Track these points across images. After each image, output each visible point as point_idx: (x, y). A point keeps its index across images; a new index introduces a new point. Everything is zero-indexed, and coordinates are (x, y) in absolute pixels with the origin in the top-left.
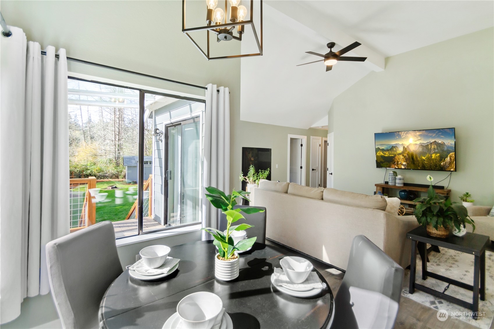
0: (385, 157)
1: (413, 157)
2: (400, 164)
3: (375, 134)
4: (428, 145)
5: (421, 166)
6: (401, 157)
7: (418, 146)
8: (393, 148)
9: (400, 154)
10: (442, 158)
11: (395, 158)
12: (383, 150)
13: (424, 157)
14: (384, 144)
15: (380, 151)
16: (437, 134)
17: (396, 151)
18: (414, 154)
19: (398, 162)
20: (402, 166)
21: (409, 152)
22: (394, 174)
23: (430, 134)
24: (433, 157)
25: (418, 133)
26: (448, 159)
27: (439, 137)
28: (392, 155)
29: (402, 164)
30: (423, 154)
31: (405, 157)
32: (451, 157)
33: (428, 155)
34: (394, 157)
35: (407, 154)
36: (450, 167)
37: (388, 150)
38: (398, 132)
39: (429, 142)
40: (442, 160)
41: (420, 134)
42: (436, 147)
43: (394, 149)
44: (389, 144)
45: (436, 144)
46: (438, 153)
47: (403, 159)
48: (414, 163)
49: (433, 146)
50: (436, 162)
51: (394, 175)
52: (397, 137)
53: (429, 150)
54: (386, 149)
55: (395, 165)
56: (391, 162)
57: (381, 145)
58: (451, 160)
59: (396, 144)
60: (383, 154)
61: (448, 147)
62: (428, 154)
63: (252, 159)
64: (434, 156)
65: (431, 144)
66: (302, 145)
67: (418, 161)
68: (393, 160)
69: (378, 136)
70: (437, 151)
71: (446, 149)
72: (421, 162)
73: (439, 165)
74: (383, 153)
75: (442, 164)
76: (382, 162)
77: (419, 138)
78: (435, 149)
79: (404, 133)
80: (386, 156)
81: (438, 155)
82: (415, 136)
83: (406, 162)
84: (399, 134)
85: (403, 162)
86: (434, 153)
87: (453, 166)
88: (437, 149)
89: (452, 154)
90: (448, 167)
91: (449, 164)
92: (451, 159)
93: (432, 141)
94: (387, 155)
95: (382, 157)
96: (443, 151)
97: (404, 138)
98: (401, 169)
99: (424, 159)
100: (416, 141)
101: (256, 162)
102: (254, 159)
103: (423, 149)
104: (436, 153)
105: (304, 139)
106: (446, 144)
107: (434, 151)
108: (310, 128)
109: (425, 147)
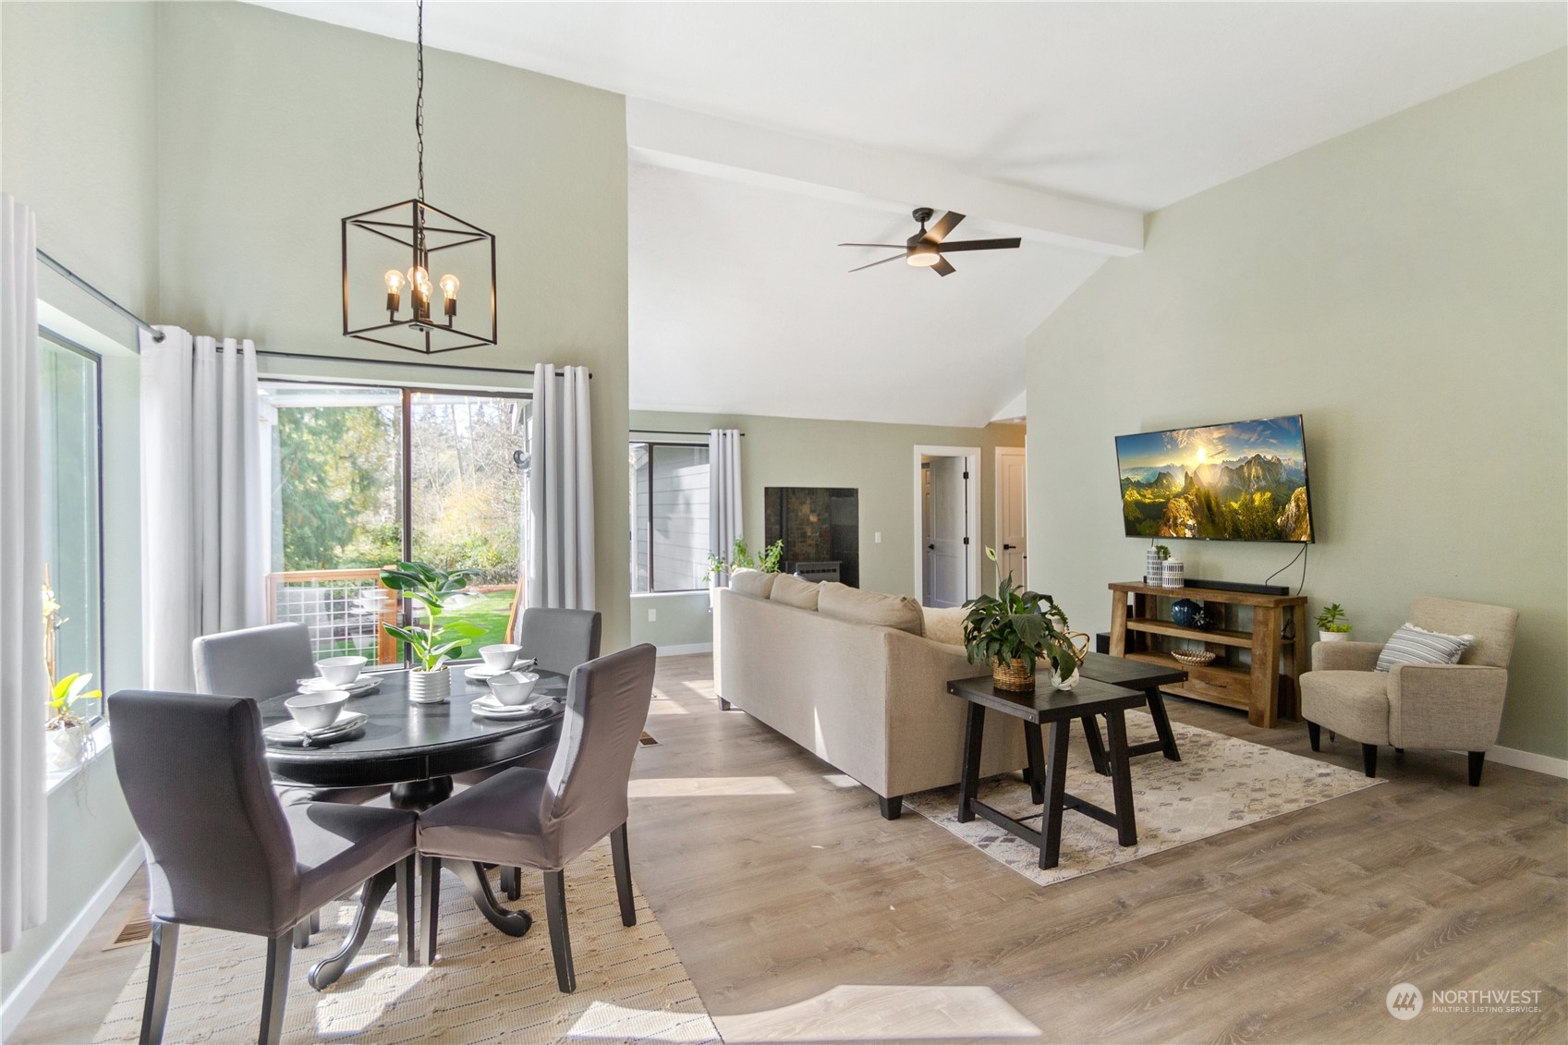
0: (1144, 503)
1: (1211, 503)
2: (1181, 524)
3: (1116, 438)
4: (1242, 467)
5: (1230, 529)
6: (1182, 503)
7: (1218, 471)
8: (1160, 478)
9: (1178, 496)
10: (1278, 504)
11: (1167, 507)
12: (1138, 485)
13: (1236, 502)
14: (1141, 468)
15: (1132, 489)
16: (1260, 435)
17: (1168, 487)
18: (1212, 493)
19: (1176, 518)
20: (1187, 531)
21: (1199, 489)
22: (1158, 553)
23: (1244, 436)
24: (1257, 503)
25: (1216, 434)
26: (1291, 507)
27: (1264, 443)
28: (1162, 500)
29: (1186, 526)
30: (1232, 492)
31: (1191, 503)
32: (1297, 500)
33: (1243, 497)
34: (1164, 505)
35: (1196, 495)
36: (1298, 532)
37: (1149, 485)
38: (1171, 431)
39: (1246, 458)
40: (1278, 509)
41: (1221, 435)
42: (1260, 472)
43: (1165, 482)
44: (1151, 468)
45: (1260, 464)
46: (1267, 491)
47: (1187, 509)
48: (1213, 522)
49: (1254, 470)
50: (1265, 515)
51: (1159, 558)
52: (1169, 447)
53: (1246, 482)
54: (1144, 482)
55: (1170, 528)
56: (1160, 518)
57: (1133, 469)
58: (1299, 510)
59: (1168, 466)
60: (1139, 498)
61: (1291, 472)
62: (1243, 493)
63: (813, 518)
64: (1257, 497)
65: (1249, 462)
66: (966, 475)
67: (1222, 513)
68: (1165, 513)
69: (1126, 444)
70: (1263, 483)
71: (1284, 477)
72: (1229, 518)
73: (1273, 526)
74: (1140, 495)
75: (1279, 521)
76: (1138, 521)
77: (1220, 448)
78: (1258, 478)
79: (1184, 433)
80: (1147, 501)
81: (1268, 495)
82: (1210, 442)
83: (1195, 517)
84: (1172, 438)
85: (1188, 518)
86: (1258, 490)
87: (1305, 527)
88: (1265, 478)
89: (1301, 491)
90: (1294, 529)
91: (1295, 523)
92: (1298, 506)
93: (1251, 454)
94: (1149, 498)
95: (1138, 504)
96: (1278, 482)
97: (1185, 447)
98: (1185, 538)
99: (1235, 510)
100: (1212, 456)
101: (825, 526)
102: (819, 520)
103: (1231, 480)
104: (1261, 490)
105: (972, 458)
106: (1284, 463)
107: (1257, 483)
108: (990, 424)
109: (1236, 473)
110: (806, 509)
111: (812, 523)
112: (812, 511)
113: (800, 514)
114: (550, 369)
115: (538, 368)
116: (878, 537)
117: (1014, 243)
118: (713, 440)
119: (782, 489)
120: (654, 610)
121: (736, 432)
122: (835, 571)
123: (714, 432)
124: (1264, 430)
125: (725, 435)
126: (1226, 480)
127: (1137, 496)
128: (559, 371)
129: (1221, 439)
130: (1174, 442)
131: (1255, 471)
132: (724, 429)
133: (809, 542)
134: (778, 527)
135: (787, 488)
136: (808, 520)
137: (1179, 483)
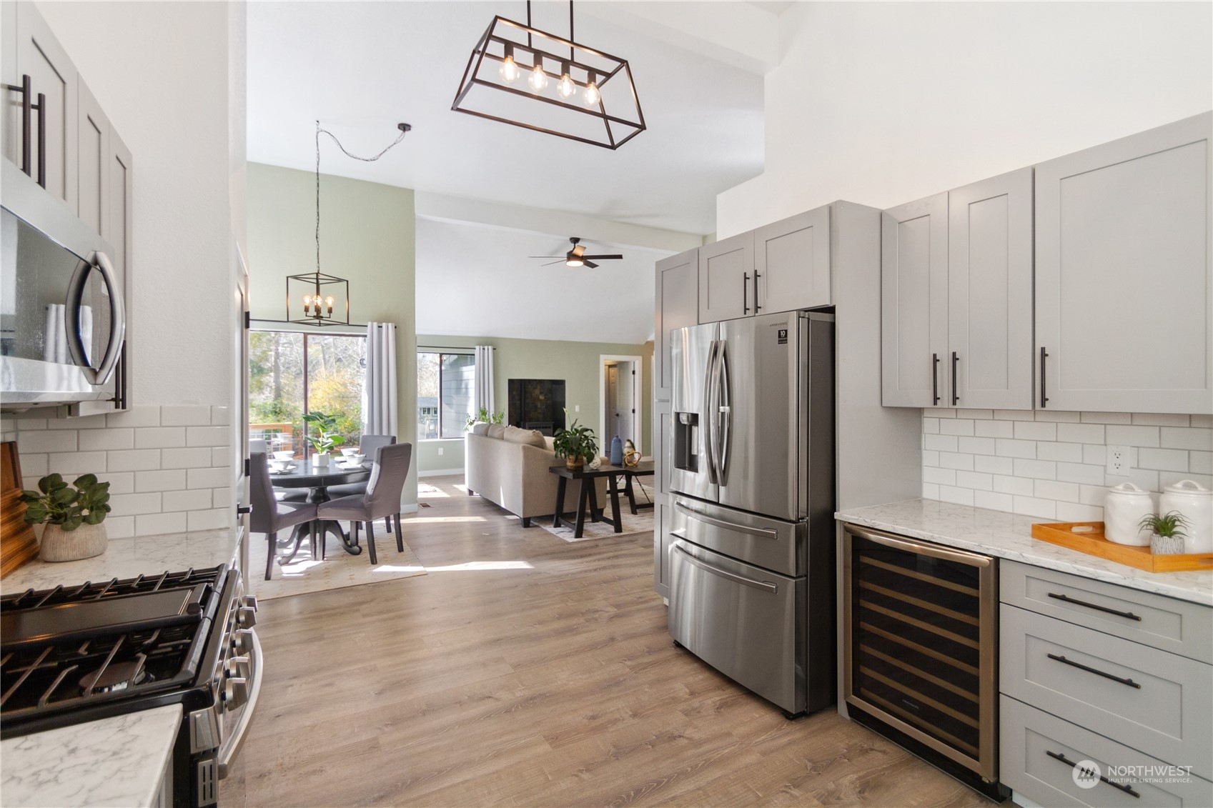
63: (542, 397)
66: (634, 373)
101: (549, 402)
102: (545, 398)
105: (637, 363)
108: (647, 342)
110: (537, 391)
111: (541, 400)
112: (541, 393)
113: (533, 395)
114: (375, 324)
115: (369, 324)
116: (577, 408)
117: (620, 257)
118: (477, 352)
119: (521, 380)
120: (442, 449)
121: (490, 347)
122: (550, 427)
123: (477, 347)
125: (484, 349)
128: (380, 325)
132: (483, 346)
133: (539, 411)
134: (519, 402)
135: (525, 380)
136: (538, 398)
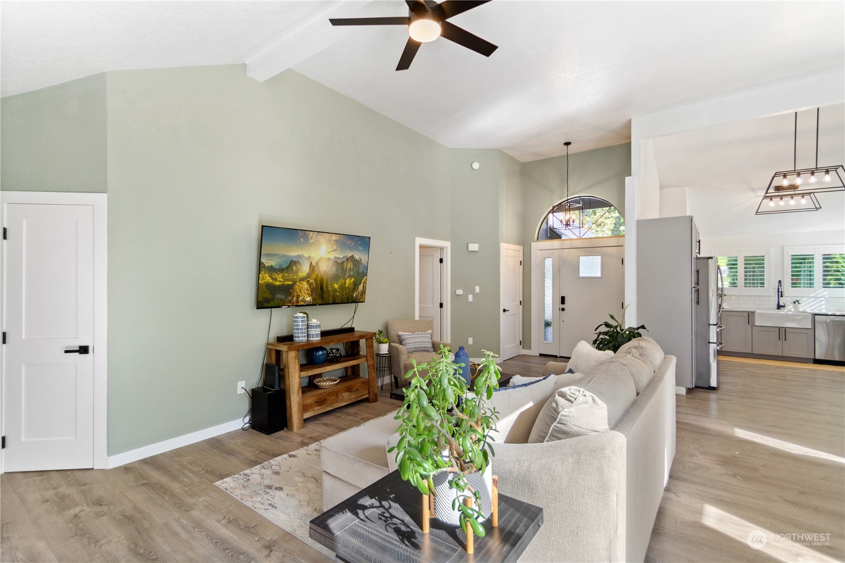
0: (274, 286)
1: (323, 285)
2: (301, 301)
3: (262, 226)
4: (344, 261)
6: (305, 285)
7: (331, 263)
8: (291, 265)
9: (302, 279)
10: (356, 285)
11: (293, 289)
12: (272, 270)
13: (337, 284)
14: (276, 255)
15: (265, 273)
16: (355, 243)
17: (297, 272)
18: (325, 279)
19: (298, 297)
21: (317, 275)
23: (348, 242)
24: (347, 285)
25: (334, 237)
26: (361, 287)
28: (290, 283)
30: (336, 278)
31: (310, 284)
32: (364, 283)
33: (341, 281)
34: (291, 287)
35: (315, 280)
37: (281, 270)
39: (347, 256)
40: (356, 288)
41: (336, 238)
42: (352, 266)
43: (294, 268)
44: (285, 256)
45: (352, 261)
46: (353, 277)
47: (307, 290)
50: (349, 292)
52: (302, 240)
53: (344, 271)
54: (277, 267)
56: (285, 298)
58: (364, 289)
59: (299, 256)
60: (271, 281)
61: (364, 267)
62: (342, 278)
64: (348, 281)
65: (348, 259)
67: (328, 292)
68: (291, 292)
69: (267, 232)
70: (352, 273)
71: (361, 269)
72: (331, 295)
73: (351, 298)
74: (272, 278)
75: (355, 295)
76: (268, 298)
77: (335, 247)
78: (350, 269)
79: (314, 234)
80: (277, 283)
81: (353, 279)
82: (330, 241)
83: (311, 295)
84: (306, 236)
85: (307, 296)
88: (353, 270)
91: (361, 295)
92: (363, 286)
93: (349, 255)
94: (280, 281)
95: (269, 286)
96: (358, 272)
97: (312, 243)
99: (336, 289)
100: (329, 252)
103: (337, 270)
104: (350, 277)
106: (363, 262)
107: (349, 272)
109: (340, 264)
124: (358, 241)
126: (334, 269)
127: (268, 279)
129: (336, 241)
130: (306, 238)
131: (350, 265)
137: (305, 270)
